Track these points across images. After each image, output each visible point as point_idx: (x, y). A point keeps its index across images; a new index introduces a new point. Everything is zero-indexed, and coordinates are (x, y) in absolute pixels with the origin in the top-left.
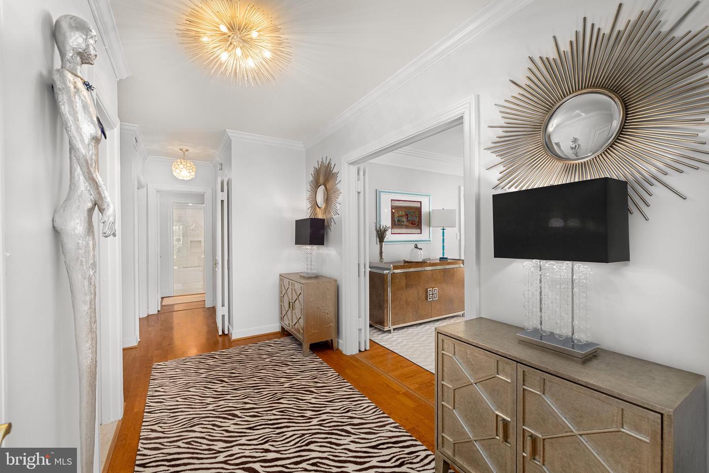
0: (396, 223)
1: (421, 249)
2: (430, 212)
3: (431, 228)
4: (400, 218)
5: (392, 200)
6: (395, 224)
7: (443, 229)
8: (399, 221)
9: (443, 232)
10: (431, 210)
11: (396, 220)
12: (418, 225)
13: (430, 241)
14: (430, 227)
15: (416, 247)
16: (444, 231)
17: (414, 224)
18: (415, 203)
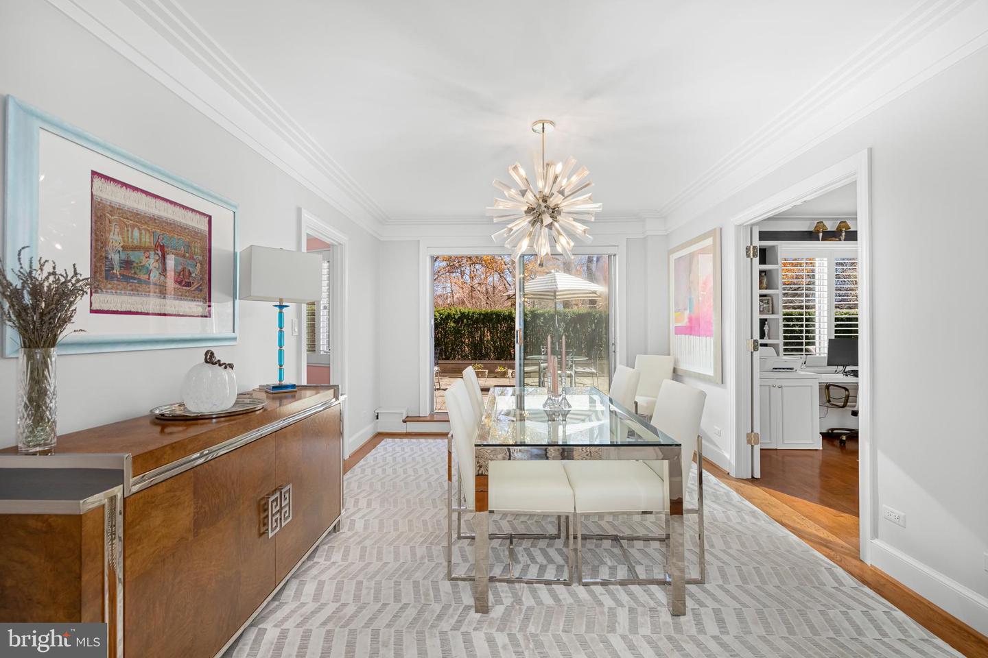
0: (117, 270)
1: (231, 366)
2: (235, 254)
3: (237, 301)
4: (134, 256)
5: (94, 173)
6: (109, 276)
7: (281, 307)
8: (127, 264)
9: (281, 314)
10: (238, 251)
11: (115, 258)
12: (199, 289)
13: (235, 339)
14: (235, 298)
15: (210, 359)
16: (285, 310)
17: (189, 285)
18: (189, 214)
